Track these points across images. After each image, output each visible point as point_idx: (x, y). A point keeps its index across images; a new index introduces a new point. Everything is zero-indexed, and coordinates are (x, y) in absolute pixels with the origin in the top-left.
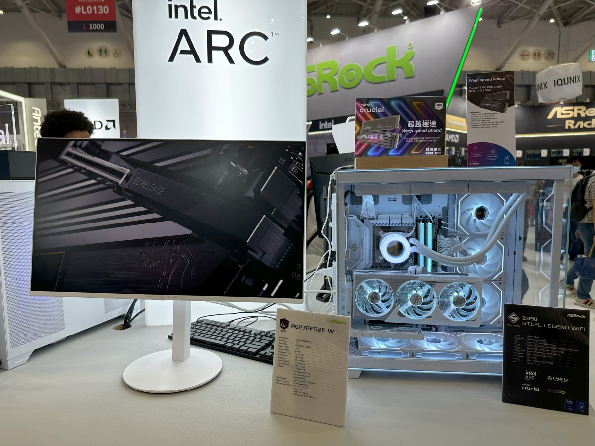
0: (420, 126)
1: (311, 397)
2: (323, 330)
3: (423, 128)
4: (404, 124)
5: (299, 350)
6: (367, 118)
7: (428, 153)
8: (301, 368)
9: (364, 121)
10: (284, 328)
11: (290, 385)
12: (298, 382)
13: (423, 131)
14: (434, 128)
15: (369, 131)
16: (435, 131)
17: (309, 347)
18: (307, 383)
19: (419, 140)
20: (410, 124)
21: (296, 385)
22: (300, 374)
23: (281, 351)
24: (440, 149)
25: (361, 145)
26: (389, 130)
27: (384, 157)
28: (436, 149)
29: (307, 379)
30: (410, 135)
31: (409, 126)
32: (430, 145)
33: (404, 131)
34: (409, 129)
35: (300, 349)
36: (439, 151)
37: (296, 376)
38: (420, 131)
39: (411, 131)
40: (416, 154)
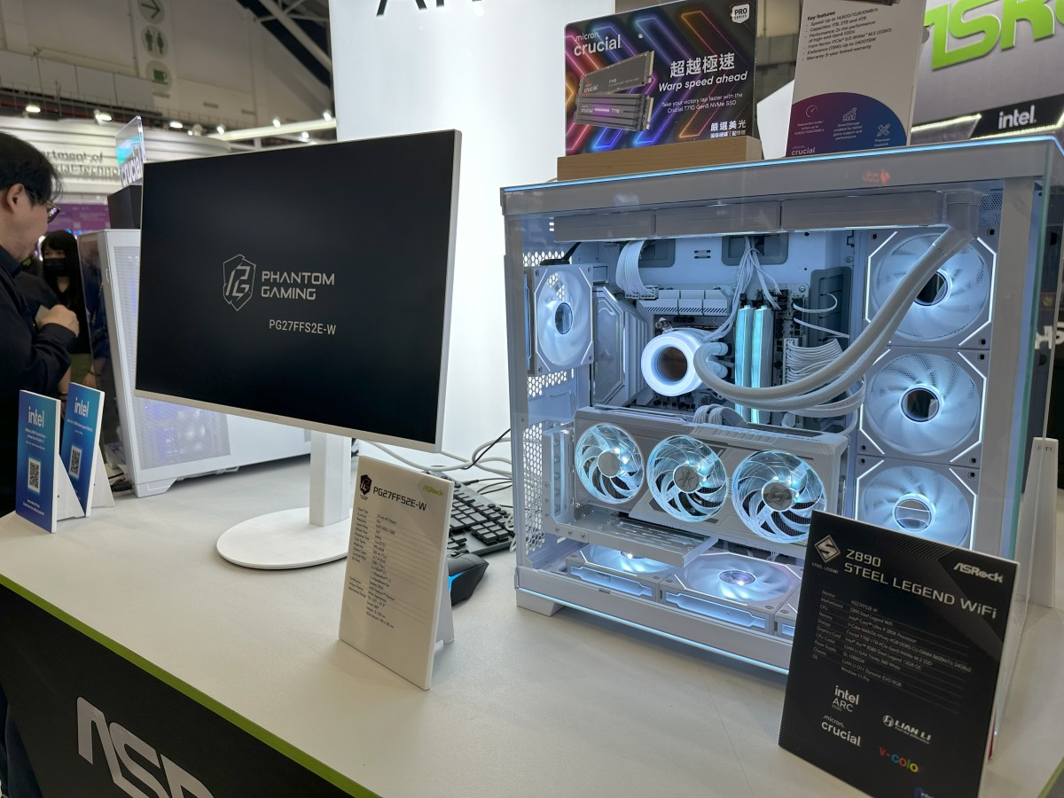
0: (698, 71)
1: (388, 624)
2: (412, 501)
3: (705, 76)
4: (662, 72)
5: (380, 535)
6: (588, 68)
7: (717, 135)
8: (380, 568)
9: (584, 75)
10: (365, 493)
11: (365, 596)
12: (374, 593)
13: (704, 82)
14: (729, 73)
15: (592, 95)
16: (731, 79)
17: (393, 532)
18: (384, 597)
19: (695, 104)
20: (676, 69)
21: (372, 597)
22: (378, 578)
23: (358, 532)
24: (742, 123)
25: (579, 128)
26: (632, 88)
27: (624, 150)
28: (733, 125)
29: (386, 590)
30: (676, 96)
31: (673, 74)
32: (719, 116)
33: (662, 87)
34: (673, 80)
35: (382, 534)
36: (742, 129)
37: (374, 581)
38: (697, 83)
39: (678, 86)
40: (688, 140)
